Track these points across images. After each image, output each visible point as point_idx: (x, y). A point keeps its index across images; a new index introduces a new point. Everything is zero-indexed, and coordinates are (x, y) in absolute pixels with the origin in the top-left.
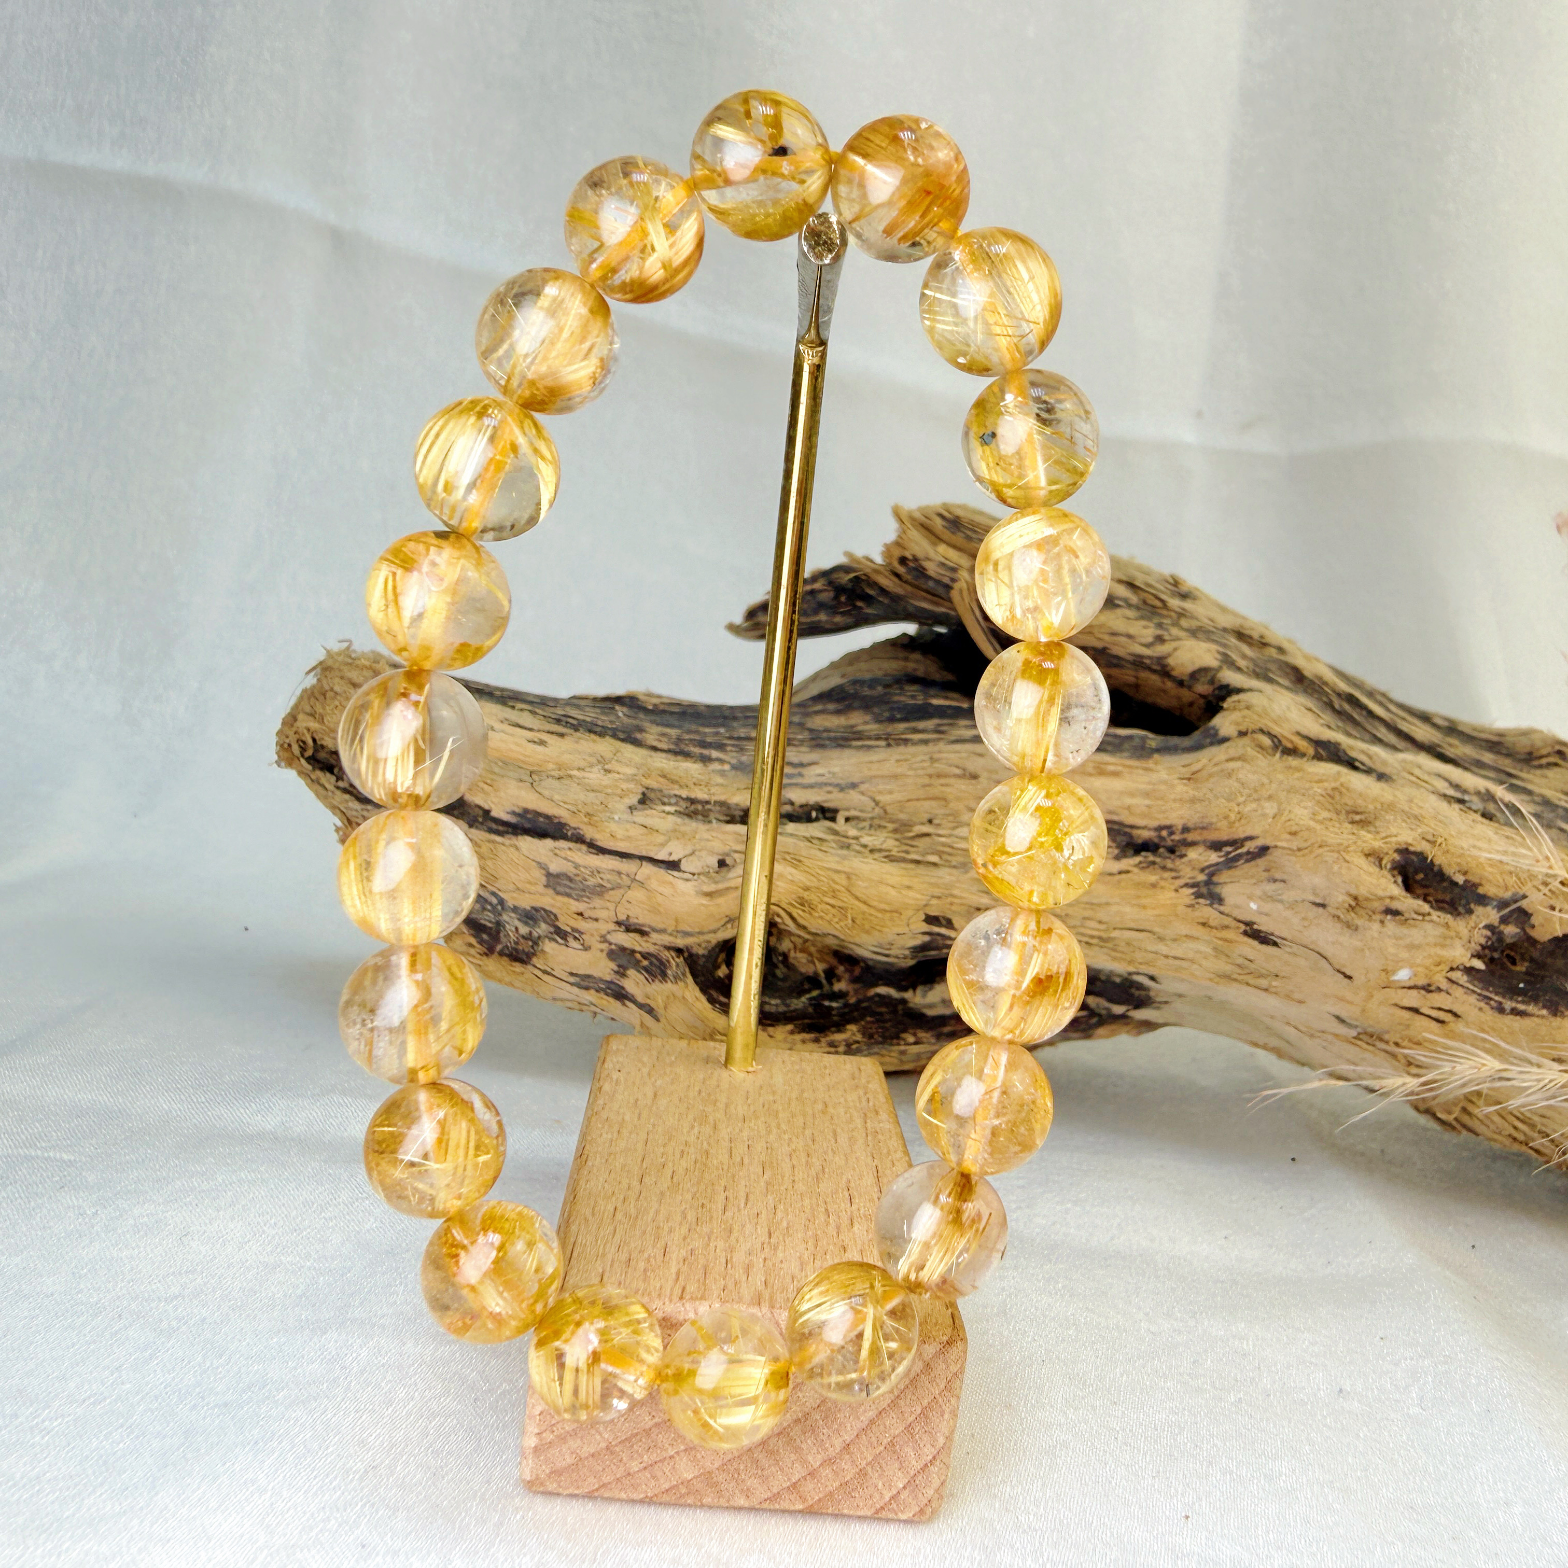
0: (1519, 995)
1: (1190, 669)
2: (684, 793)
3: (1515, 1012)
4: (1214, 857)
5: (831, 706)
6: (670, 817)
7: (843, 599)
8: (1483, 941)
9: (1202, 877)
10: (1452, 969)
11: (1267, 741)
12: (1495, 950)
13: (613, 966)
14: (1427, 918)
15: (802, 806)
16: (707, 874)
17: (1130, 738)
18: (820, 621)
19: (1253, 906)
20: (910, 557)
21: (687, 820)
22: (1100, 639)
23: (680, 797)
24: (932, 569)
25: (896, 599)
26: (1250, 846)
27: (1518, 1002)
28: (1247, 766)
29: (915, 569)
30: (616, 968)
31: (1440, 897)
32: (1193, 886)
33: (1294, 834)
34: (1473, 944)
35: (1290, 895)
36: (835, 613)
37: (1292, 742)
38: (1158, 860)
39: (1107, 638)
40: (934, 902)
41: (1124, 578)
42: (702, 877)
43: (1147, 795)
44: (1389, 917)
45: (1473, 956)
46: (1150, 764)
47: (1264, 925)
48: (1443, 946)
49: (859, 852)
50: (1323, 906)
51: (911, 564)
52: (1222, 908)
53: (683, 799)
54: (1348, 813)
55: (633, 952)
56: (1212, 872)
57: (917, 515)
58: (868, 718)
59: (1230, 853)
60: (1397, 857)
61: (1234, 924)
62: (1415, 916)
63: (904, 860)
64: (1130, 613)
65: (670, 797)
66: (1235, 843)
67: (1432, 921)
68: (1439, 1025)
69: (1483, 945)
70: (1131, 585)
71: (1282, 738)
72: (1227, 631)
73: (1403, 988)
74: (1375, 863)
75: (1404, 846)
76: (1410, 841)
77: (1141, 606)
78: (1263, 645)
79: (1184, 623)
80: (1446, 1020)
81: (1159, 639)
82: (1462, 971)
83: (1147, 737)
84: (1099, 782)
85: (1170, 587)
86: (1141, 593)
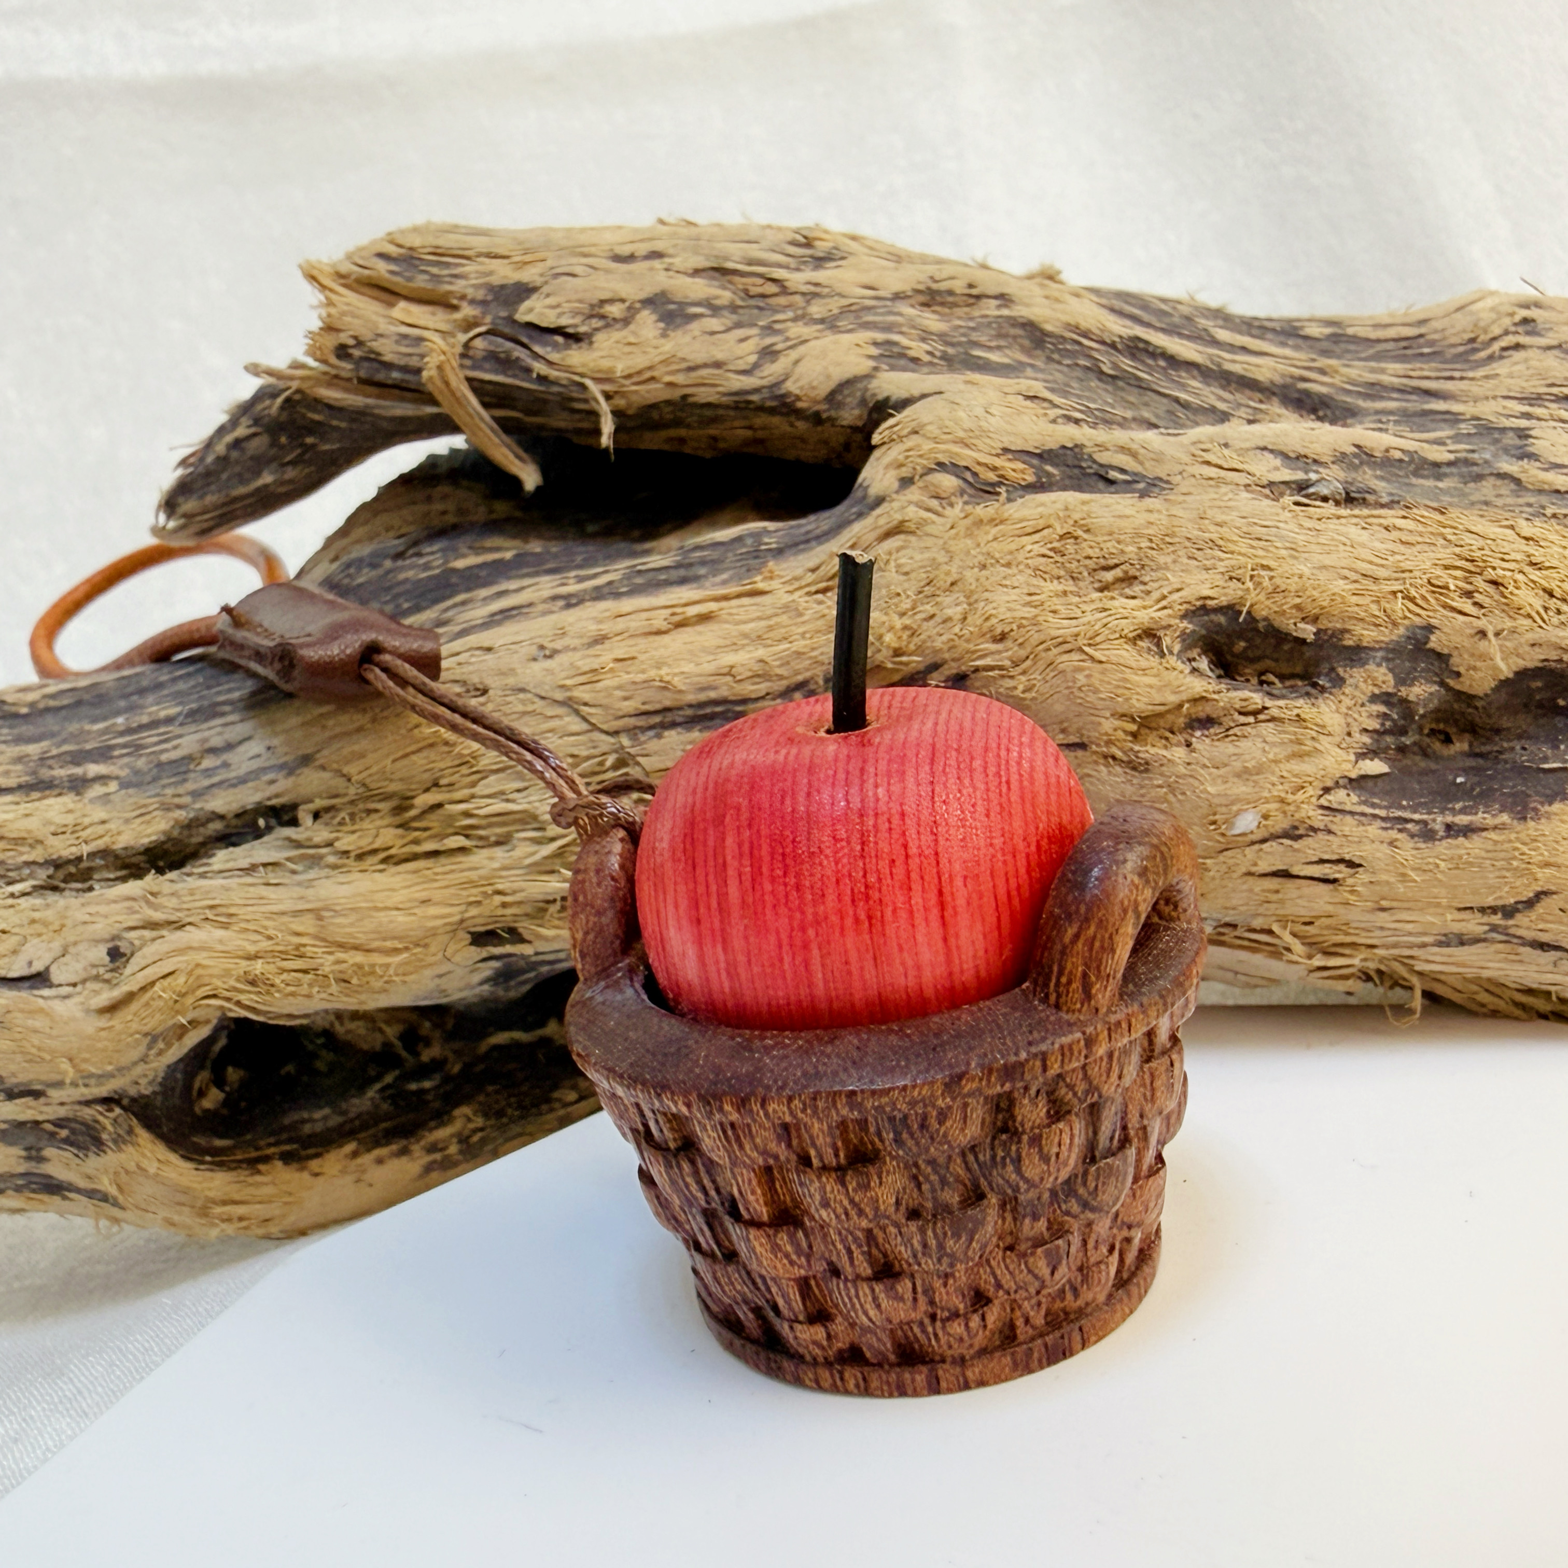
0: (1458, 800)
1: (824, 390)
2: (37, 855)
3: (1455, 831)
6: (24, 902)
7: (284, 440)
8: (1374, 724)
10: (1327, 790)
11: (948, 482)
12: (1403, 732)
13: (17, 1151)
14: (1261, 717)
15: (238, 816)
16: (97, 978)
17: (737, 539)
18: (265, 487)
20: (351, 342)
21: (52, 897)
22: (670, 384)
23: (34, 863)
24: (389, 351)
25: (357, 415)
27: (1454, 812)
28: (912, 538)
29: (366, 358)
30: (23, 1153)
31: (1286, 670)
34: (1357, 735)
36: (280, 467)
37: (995, 469)
39: (680, 379)
40: (473, 911)
41: (701, 262)
42: (90, 985)
43: (758, 639)
44: (1198, 733)
45: (1360, 756)
46: (758, 582)
48: (1300, 756)
49: (334, 867)
50: (1082, 746)
51: (357, 353)
53: (40, 865)
54: (1093, 572)
55: (37, 1123)
57: (347, 267)
60: (1189, 627)
62: (1243, 719)
63: (415, 857)
64: (714, 324)
65: (18, 868)
67: (1273, 719)
68: (1331, 886)
69: (1375, 731)
70: (721, 272)
71: (978, 469)
72: (898, 297)
73: (1253, 843)
74: (1149, 649)
75: (1198, 603)
76: (1207, 592)
77: (740, 303)
78: (972, 301)
79: (816, 309)
80: (1337, 876)
81: (769, 353)
82: (1345, 787)
83: (766, 531)
84: (679, 643)
85: (797, 251)
86: (739, 280)
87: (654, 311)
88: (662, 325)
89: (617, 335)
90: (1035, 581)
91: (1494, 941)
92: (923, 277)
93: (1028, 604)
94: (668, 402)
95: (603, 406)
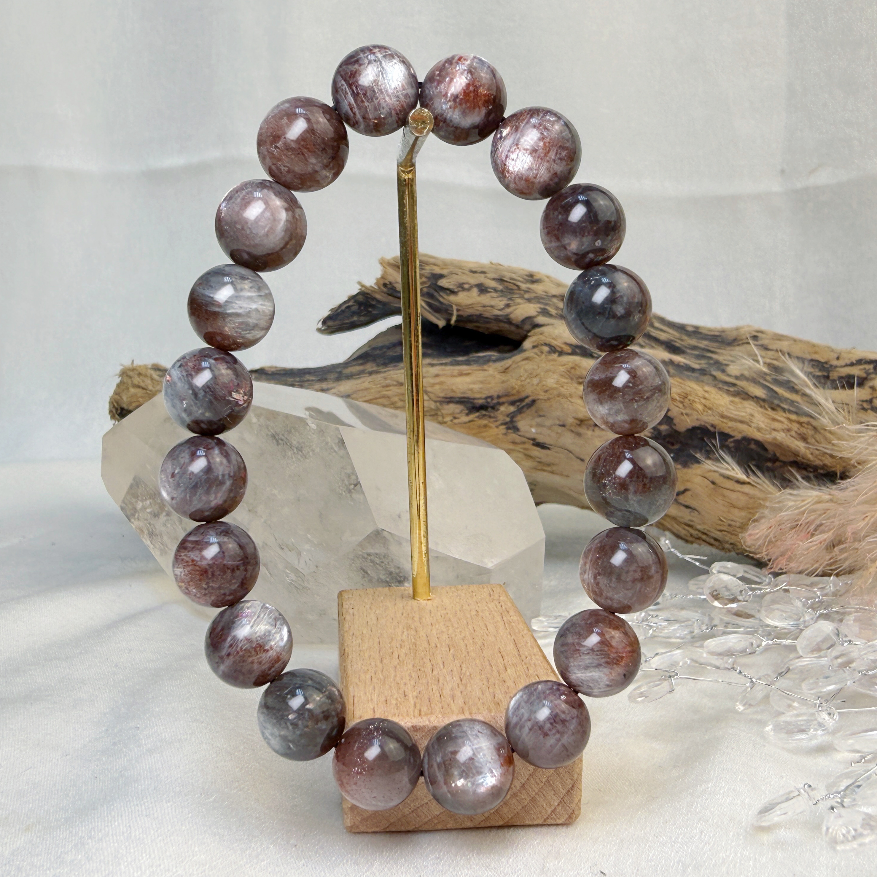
1: (522, 318)
4: (512, 409)
5: (360, 362)
7: (362, 308)
9: (508, 419)
11: (546, 349)
17: (485, 356)
18: (354, 321)
19: (533, 430)
20: (388, 283)
22: (477, 310)
25: (384, 304)
26: (527, 401)
29: (391, 289)
32: (505, 424)
33: (546, 391)
35: (548, 423)
36: (361, 316)
37: (561, 348)
38: (487, 414)
39: (480, 309)
41: (496, 276)
43: (482, 382)
46: (486, 367)
47: (541, 439)
50: (563, 426)
52: (519, 433)
54: (577, 378)
56: (512, 416)
57: (392, 261)
58: (374, 365)
59: (518, 406)
61: (527, 440)
64: (495, 295)
66: (521, 400)
70: (501, 280)
72: (554, 296)
77: (505, 290)
79: (527, 296)
81: (508, 306)
83: (494, 355)
84: (459, 380)
85: (527, 278)
86: (506, 284)
87: (478, 289)
88: (479, 292)
89: (465, 293)
90: (560, 378)
93: (556, 384)
94: (476, 315)
95: (455, 313)
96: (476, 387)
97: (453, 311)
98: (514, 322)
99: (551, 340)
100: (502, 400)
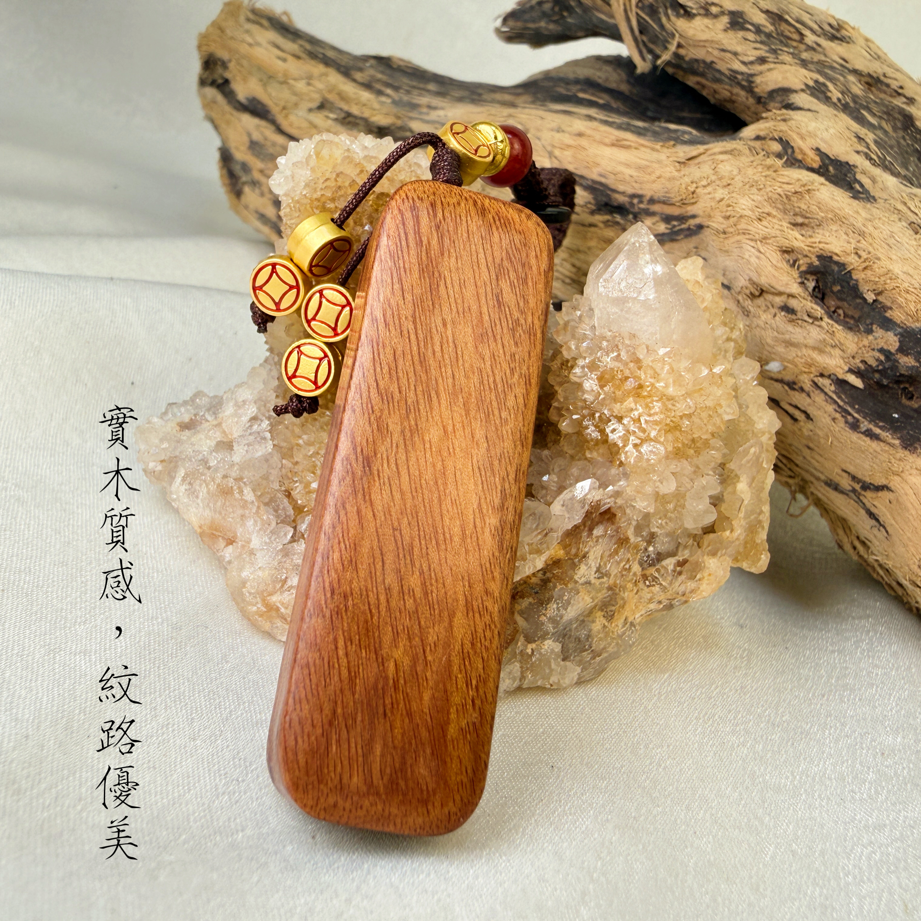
0: (883, 421)
1: (772, 87)
3: (869, 434)
4: (664, 228)
8: (874, 364)
10: (822, 375)
11: (776, 147)
14: (816, 323)
17: (676, 131)
22: (709, 53)
23: (343, 110)
26: (692, 223)
27: (877, 426)
31: (850, 313)
33: (728, 217)
34: (858, 361)
37: (804, 155)
39: (715, 53)
43: (639, 168)
44: (783, 313)
45: (851, 371)
48: (821, 351)
50: (729, 288)
53: (344, 112)
54: (795, 214)
59: (674, 226)
60: (816, 262)
62: (806, 318)
64: (751, 36)
65: (336, 108)
66: (682, 219)
67: (820, 326)
68: (792, 421)
69: (870, 366)
70: (779, 17)
71: (797, 151)
72: (855, 71)
73: (772, 379)
74: (789, 261)
75: (829, 254)
76: (837, 251)
77: (774, 35)
78: (894, 94)
80: (799, 418)
81: (762, 60)
82: (832, 380)
83: (690, 133)
84: (608, 152)
85: (827, 28)
86: (784, 26)
87: (731, 19)
88: (728, 26)
89: (706, 21)
90: (765, 203)
91: (851, 498)
92: (880, 71)
93: (753, 211)
94: (705, 63)
95: (673, 48)
96: (628, 171)
97: (672, 44)
98: (756, 90)
99: (795, 136)
100: (656, 208)
